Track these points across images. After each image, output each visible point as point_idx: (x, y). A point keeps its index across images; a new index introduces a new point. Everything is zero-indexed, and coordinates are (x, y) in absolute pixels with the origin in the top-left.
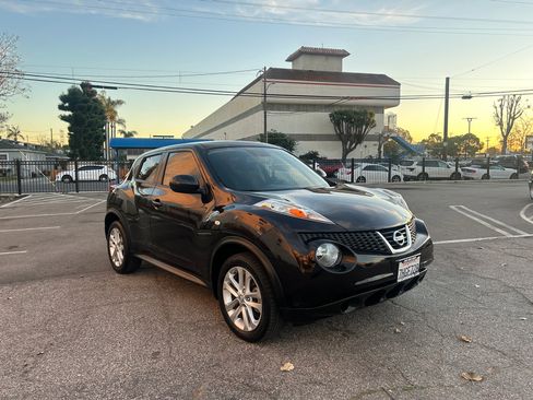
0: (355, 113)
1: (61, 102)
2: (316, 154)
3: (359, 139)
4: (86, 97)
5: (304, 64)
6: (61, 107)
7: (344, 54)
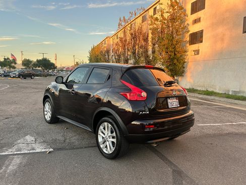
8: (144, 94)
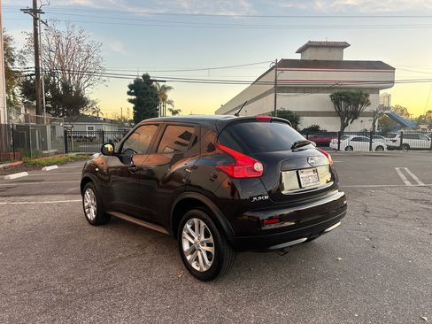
0: (352, 94)
1: (128, 90)
2: (317, 127)
3: (355, 115)
4: (146, 85)
5: (311, 55)
6: (129, 93)
7: (345, 45)
8: (258, 166)
